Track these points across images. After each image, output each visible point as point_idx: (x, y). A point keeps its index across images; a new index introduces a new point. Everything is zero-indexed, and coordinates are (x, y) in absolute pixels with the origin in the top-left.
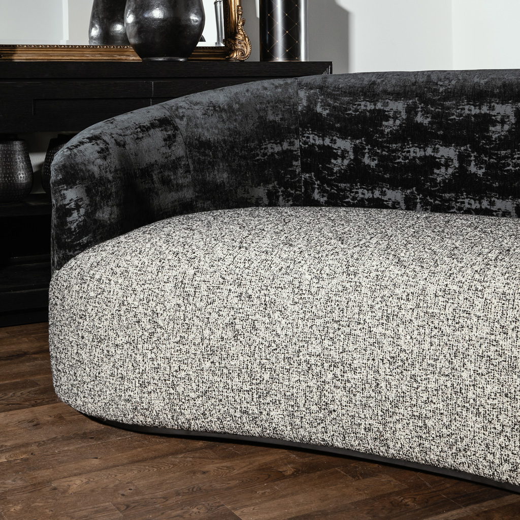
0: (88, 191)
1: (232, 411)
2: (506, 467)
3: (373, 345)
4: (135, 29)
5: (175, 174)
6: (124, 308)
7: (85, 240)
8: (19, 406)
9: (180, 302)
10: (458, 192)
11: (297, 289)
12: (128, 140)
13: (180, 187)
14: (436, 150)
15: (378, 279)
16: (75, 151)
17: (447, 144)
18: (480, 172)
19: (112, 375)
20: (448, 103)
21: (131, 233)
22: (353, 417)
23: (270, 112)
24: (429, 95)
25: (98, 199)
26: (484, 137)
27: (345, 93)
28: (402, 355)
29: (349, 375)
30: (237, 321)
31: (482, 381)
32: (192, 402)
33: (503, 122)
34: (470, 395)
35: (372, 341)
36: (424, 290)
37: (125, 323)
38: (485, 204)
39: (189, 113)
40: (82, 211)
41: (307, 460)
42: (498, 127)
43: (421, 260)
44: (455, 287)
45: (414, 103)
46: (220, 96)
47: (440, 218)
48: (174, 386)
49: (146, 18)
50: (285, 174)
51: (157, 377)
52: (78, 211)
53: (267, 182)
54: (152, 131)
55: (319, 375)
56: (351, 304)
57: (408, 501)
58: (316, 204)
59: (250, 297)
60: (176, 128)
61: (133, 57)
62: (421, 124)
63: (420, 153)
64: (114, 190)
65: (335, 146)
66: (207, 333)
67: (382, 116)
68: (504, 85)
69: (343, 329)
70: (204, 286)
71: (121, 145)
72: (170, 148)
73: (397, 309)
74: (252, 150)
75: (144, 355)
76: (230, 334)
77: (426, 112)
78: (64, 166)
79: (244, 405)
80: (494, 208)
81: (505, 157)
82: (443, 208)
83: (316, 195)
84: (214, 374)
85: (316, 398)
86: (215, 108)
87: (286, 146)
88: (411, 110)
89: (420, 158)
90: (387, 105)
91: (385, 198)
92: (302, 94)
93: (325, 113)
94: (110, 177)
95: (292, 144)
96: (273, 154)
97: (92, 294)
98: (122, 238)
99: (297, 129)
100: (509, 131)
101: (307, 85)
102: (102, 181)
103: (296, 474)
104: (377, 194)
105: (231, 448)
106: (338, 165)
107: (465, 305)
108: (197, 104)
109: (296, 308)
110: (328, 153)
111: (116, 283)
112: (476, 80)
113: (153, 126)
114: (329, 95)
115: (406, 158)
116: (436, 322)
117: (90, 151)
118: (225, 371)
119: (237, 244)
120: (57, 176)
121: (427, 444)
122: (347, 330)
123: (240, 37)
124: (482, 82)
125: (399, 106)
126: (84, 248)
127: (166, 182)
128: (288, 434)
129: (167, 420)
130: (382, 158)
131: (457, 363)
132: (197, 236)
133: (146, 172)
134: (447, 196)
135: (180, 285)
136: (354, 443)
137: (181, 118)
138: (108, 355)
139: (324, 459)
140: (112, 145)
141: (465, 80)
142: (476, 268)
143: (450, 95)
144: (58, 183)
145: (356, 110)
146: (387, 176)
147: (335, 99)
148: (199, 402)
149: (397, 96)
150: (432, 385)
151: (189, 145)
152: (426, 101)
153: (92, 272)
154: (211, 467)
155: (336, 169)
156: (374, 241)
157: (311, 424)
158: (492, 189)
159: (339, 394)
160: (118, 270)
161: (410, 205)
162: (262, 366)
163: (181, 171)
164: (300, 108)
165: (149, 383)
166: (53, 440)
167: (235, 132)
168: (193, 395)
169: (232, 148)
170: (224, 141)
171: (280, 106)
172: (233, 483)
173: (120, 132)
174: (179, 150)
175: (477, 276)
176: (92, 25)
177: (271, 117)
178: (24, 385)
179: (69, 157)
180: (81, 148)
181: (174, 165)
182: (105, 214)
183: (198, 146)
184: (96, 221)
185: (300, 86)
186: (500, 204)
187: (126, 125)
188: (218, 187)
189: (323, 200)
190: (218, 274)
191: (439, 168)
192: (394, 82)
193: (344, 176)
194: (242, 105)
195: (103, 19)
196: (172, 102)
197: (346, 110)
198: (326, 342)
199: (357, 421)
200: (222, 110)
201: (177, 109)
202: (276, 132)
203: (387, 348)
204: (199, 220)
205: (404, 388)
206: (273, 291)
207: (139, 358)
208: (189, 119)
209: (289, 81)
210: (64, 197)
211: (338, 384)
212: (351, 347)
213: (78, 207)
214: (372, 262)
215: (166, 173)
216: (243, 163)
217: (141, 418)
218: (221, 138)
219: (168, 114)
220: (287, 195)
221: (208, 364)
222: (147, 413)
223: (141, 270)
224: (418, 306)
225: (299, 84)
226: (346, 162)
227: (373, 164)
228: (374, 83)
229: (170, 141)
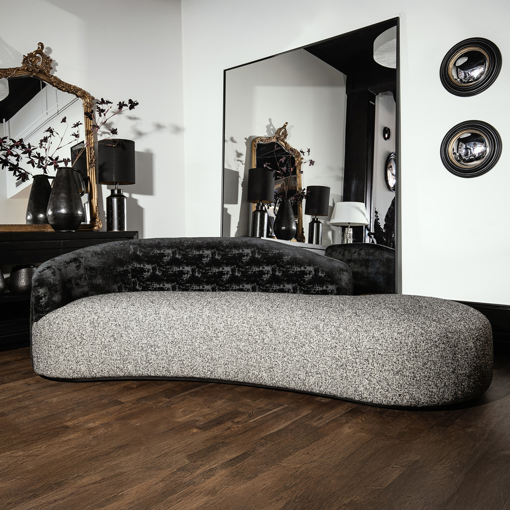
0: (49, 289)
1: (113, 368)
2: (209, 373)
3: (165, 338)
4: (53, 218)
5: (81, 281)
6: (69, 334)
7: (48, 309)
8: (18, 379)
9: (93, 329)
10: (191, 283)
11: (138, 321)
12: (62, 267)
13: (83, 286)
14: (183, 268)
15: (167, 315)
16: (42, 273)
17: (187, 266)
18: (199, 276)
19: (64, 360)
20: (187, 250)
21: (68, 305)
22: (158, 364)
23: (118, 255)
24: (181, 247)
25: (53, 292)
26: (201, 263)
27: (148, 247)
28: (176, 340)
29: (157, 349)
30: (115, 334)
31: (202, 345)
32: (97, 366)
33: (207, 257)
34: (198, 351)
35: (165, 336)
36: (183, 317)
37: (70, 339)
38: (201, 287)
39: (85, 256)
40: (47, 297)
41: (140, 383)
42: (206, 259)
43: (181, 307)
44: (193, 315)
45: (175, 250)
46: (98, 248)
47: (186, 293)
48: (90, 361)
49: (58, 213)
50: (125, 279)
51: (83, 359)
52: (45, 297)
53: (118, 283)
54: (71, 264)
55: (146, 351)
56: (157, 324)
57: (178, 389)
58: (138, 290)
59: (120, 325)
60: (80, 262)
61: (50, 230)
62: (178, 258)
63: (178, 269)
64: (59, 288)
65: (145, 268)
66: (103, 340)
67: (163, 255)
68: (208, 243)
69: (154, 333)
70: (102, 323)
71: (60, 270)
72: (78, 270)
73: (173, 325)
74: (111, 270)
75: (78, 351)
76: (112, 340)
77: (180, 254)
78: (38, 279)
79: (118, 365)
80: (204, 289)
81: (208, 270)
82: (186, 289)
83: (137, 287)
84: (106, 355)
85: (145, 359)
86: (96, 253)
87: (125, 268)
88: (174, 253)
89: (178, 271)
90: (165, 251)
91: (165, 287)
92: (131, 247)
93: (141, 254)
94: (57, 283)
95: (128, 267)
96: (120, 271)
97: (55, 329)
98: (65, 307)
99: (129, 261)
100: (209, 260)
101: (133, 243)
102: (54, 285)
103: (137, 387)
104: (161, 286)
105: (111, 383)
106: (146, 275)
107: (196, 321)
108: (88, 252)
109: (137, 328)
110: (142, 270)
111: (66, 324)
112: (198, 241)
113: (71, 262)
114: (142, 247)
115: (172, 271)
116: (187, 328)
117: (48, 273)
118: (110, 353)
119: (113, 306)
120: (35, 284)
121: (183, 370)
122: (156, 334)
123: (97, 220)
124: (200, 242)
125: (170, 251)
126: (48, 312)
127: (77, 284)
128: (134, 374)
129: (87, 375)
130: (163, 272)
131: (194, 340)
132: (96, 304)
133: (70, 281)
134: (188, 285)
135: (92, 323)
136: (158, 373)
137: (82, 258)
138: (63, 352)
139: (147, 382)
140: (56, 270)
141: (194, 241)
142: (200, 308)
143: (188, 247)
144: (35, 286)
145: (153, 253)
146: (165, 279)
147: (145, 249)
148: (100, 366)
149: (169, 248)
150: (186, 349)
151: (86, 269)
152: (180, 250)
153: (54, 321)
154: (106, 389)
155: (145, 277)
156: (164, 302)
157: (143, 369)
158: (204, 282)
159: (153, 356)
160: (66, 319)
161: (174, 289)
162: (125, 350)
163: (83, 280)
164: (131, 253)
165: (80, 361)
166: (39, 388)
167: (104, 263)
168: (98, 364)
169: (103, 269)
170: (100, 267)
171: (123, 252)
172: (115, 392)
173: (58, 264)
174: (82, 271)
175: (200, 311)
176: (28, 214)
177: (119, 257)
178: (16, 373)
179: (40, 276)
180: (45, 272)
181: (80, 278)
182: (56, 298)
183: (90, 269)
184: (52, 301)
185: (130, 244)
186: (206, 287)
187: (60, 262)
188: (98, 286)
189: (140, 289)
190: (107, 318)
191: (185, 275)
192: (167, 242)
193: (149, 279)
194: (107, 252)
195: (34, 212)
196: (77, 251)
197: (149, 253)
198: (149, 339)
199: (160, 365)
200: (99, 254)
201: (80, 254)
202: (121, 263)
203: (170, 338)
204: (95, 298)
205: (176, 351)
206: (128, 322)
207: (76, 352)
208: (86, 258)
209: (126, 241)
210: (39, 292)
211: (153, 353)
212: (158, 340)
213: (45, 296)
214: (164, 309)
215: (77, 281)
216: (108, 275)
217: (76, 375)
218: (99, 265)
219: (76, 256)
220: (126, 288)
221: (104, 351)
222: (79, 373)
223: (76, 319)
224: (181, 323)
225: (130, 243)
226: (149, 274)
227: (160, 274)
228: (160, 242)
229: (78, 267)
